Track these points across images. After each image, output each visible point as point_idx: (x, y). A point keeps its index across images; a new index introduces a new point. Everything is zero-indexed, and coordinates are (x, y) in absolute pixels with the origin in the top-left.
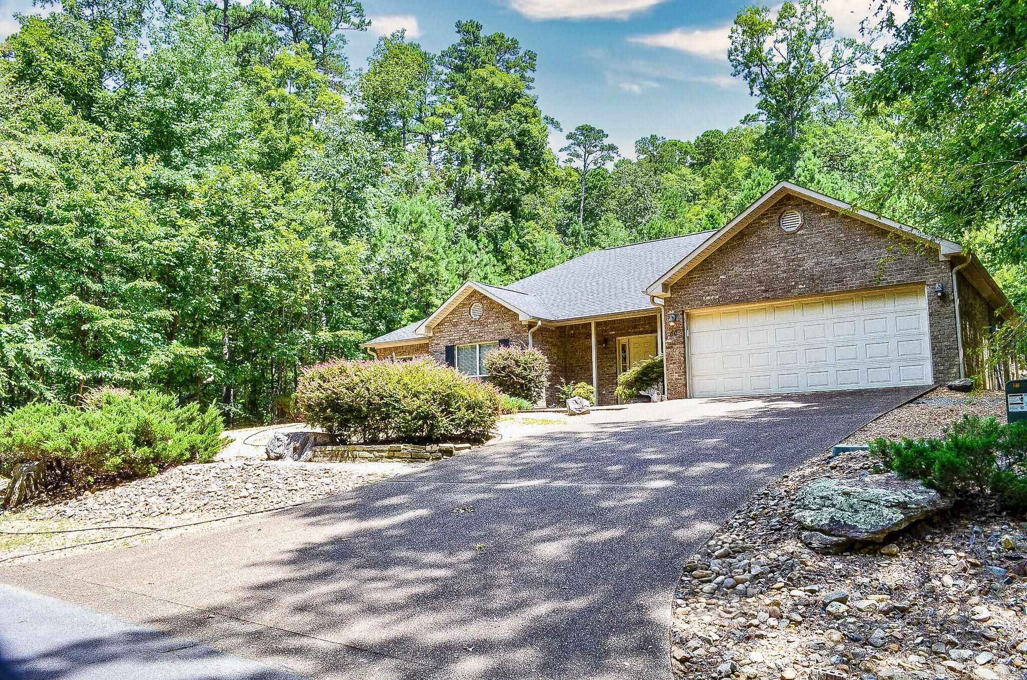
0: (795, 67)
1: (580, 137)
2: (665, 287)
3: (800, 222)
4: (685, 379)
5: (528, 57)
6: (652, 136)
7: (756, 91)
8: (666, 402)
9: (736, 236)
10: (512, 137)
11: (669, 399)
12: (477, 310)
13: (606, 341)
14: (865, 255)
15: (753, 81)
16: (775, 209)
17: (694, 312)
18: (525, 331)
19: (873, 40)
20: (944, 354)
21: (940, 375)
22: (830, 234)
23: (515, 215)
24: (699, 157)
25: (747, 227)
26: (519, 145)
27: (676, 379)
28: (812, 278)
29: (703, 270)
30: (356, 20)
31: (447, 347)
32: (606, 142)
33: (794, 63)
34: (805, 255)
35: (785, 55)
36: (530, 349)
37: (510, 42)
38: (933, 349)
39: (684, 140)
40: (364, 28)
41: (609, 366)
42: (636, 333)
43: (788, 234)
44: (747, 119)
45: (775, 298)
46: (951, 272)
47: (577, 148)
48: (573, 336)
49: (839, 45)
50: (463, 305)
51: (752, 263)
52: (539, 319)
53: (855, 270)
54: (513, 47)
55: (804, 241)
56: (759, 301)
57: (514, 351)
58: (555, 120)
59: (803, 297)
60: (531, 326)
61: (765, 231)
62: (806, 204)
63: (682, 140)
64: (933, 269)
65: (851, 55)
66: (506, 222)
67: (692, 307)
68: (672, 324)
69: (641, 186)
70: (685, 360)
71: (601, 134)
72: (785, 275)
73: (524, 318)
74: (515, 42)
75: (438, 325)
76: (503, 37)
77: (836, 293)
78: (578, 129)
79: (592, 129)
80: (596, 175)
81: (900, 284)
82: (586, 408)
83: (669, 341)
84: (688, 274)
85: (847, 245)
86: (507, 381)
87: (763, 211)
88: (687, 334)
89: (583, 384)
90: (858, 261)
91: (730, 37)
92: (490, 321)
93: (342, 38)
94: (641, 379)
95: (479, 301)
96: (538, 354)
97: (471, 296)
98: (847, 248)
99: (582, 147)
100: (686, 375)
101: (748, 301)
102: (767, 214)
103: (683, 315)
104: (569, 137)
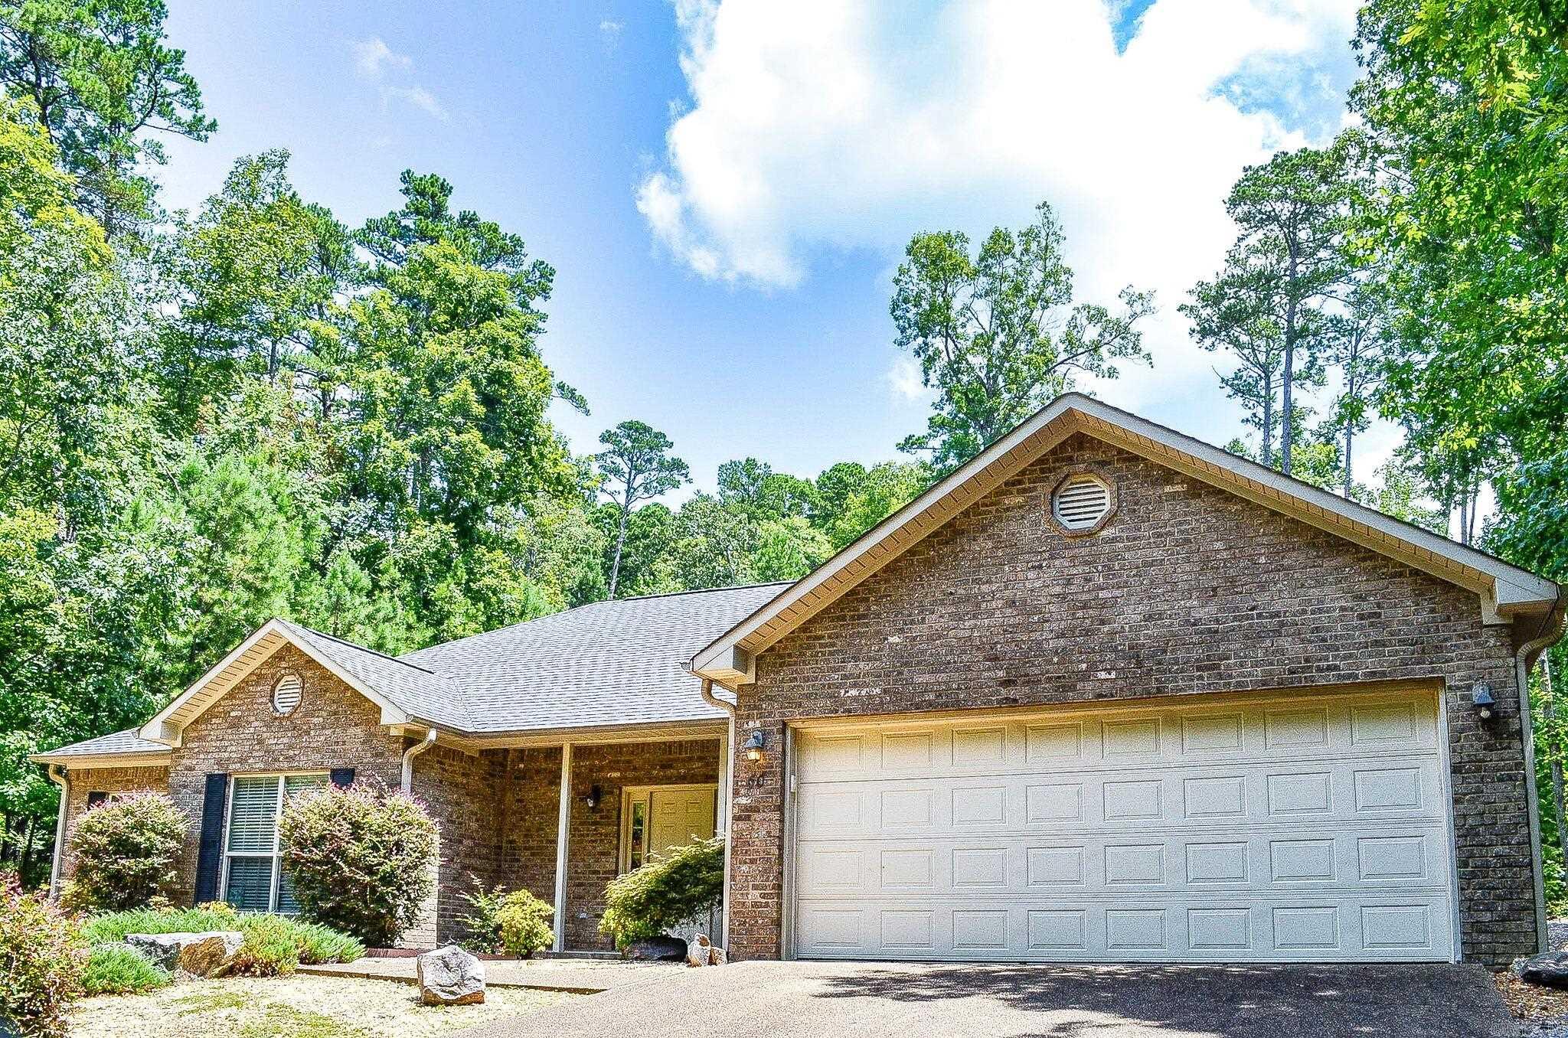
0: (1003, 344)
1: (624, 441)
2: (742, 656)
3: (1107, 508)
4: (780, 905)
5: (538, 274)
6: (747, 460)
7: (934, 378)
8: (723, 969)
9: (936, 534)
10: (475, 382)
11: (731, 958)
12: (289, 694)
13: (597, 793)
14: (1282, 600)
15: (931, 360)
16: (1043, 471)
17: (815, 729)
18: (395, 753)
19: (1134, 316)
20: (1493, 879)
21: (1482, 937)
22: (1187, 541)
23: (467, 535)
24: (823, 503)
25: (966, 514)
26: (489, 401)
27: (755, 905)
28: (1134, 654)
29: (843, 618)
30: (186, 115)
31: (210, 777)
32: (668, 454)
33: (1002, 337)
34: (1117, 593)
35: (987, 327)
36: (402, 799)
37: (508, 241)
38: (1463, 864)
39: (800, 477)
40: (203, 133)
41: (602, 854)
42: (669, 780)
43: (1077, 535)
44: (910, 444)
45: (1034, 704)
46: (1514, 656)
47: (618, 460)
48: (522, 776)
49: (1079, 316)
50: (258, 677)
51: (974, 605)
52: (431, 725)
53: (1254, 637)
54: (511, 250)
55: (1115, 556)
56: (988, 708)
57: (358, 798)
58: (577, 393)
59: (1109, 704)
60: (410, 741)
61: (1013, 526)
62: (1125, 460)
63: (798, 477)
64: (1466, 646)
65: (1095, 337)
66: (444, 544)
67: (808, 714)
68: (753, 755)
69: (722, 535)
70: (781, 856)
71: (660, 441)
72: (1062, 642)
73: (392, 719)
74: (517, 242)
75: (196, 722)
76: (496, 230)
77: (1200, 698)
78: (622, 426)
79: (647, 430)
80: (649, 516)
81: (1376, 683)
82: (472, 984)
83: (744, 801)
84: (804, 628)
85: (1232, 572)
86: (324, 874)
87: (1011, 474)
88: (791, 782)
89: (523, 894)
90: (1259, 616)
91: (897, 281)
92: (315, 720)
93: (157, 152)
94: (662, 894)
95: (296, 670)
96: (419, 813)
97: (278, 657)
98: (1233, 581)
99: (626, 458)
100: (780, 896)
101: (959, 707)
102: (1020, 482)
103: (783, 732)
104: (606, 438)
